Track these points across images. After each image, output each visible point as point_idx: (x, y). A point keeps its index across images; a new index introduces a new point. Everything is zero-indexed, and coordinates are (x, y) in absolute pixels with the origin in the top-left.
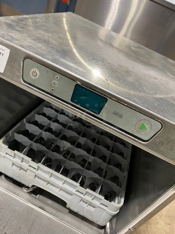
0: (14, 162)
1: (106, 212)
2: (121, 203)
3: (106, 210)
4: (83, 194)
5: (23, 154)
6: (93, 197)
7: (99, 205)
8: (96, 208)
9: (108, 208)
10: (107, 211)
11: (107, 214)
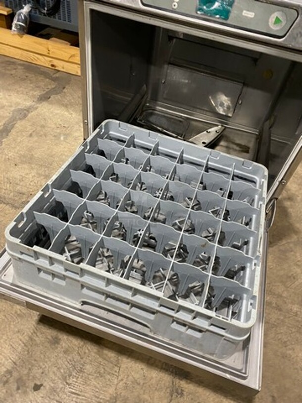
0: (39, 267)
1: (225, 339)
2: (252, 319)
3: (223, 336)
4: (173, 310)
5: (50, 250)
6: (193, 315)
7: (207, 327)
8: (203, 333)
9: (226, 330)
10: (226, 337)
11: (226, 342)
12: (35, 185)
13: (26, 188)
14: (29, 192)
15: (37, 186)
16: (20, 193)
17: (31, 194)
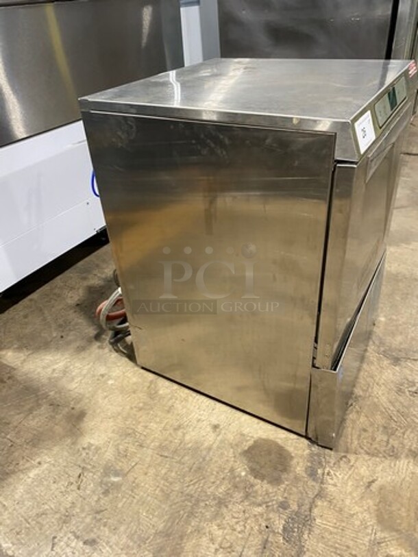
12: (242, 523)
13: (251, 538)
14: (260, 532)
15: (247, 519)
16: (265, 548)
17: (267, 527)
